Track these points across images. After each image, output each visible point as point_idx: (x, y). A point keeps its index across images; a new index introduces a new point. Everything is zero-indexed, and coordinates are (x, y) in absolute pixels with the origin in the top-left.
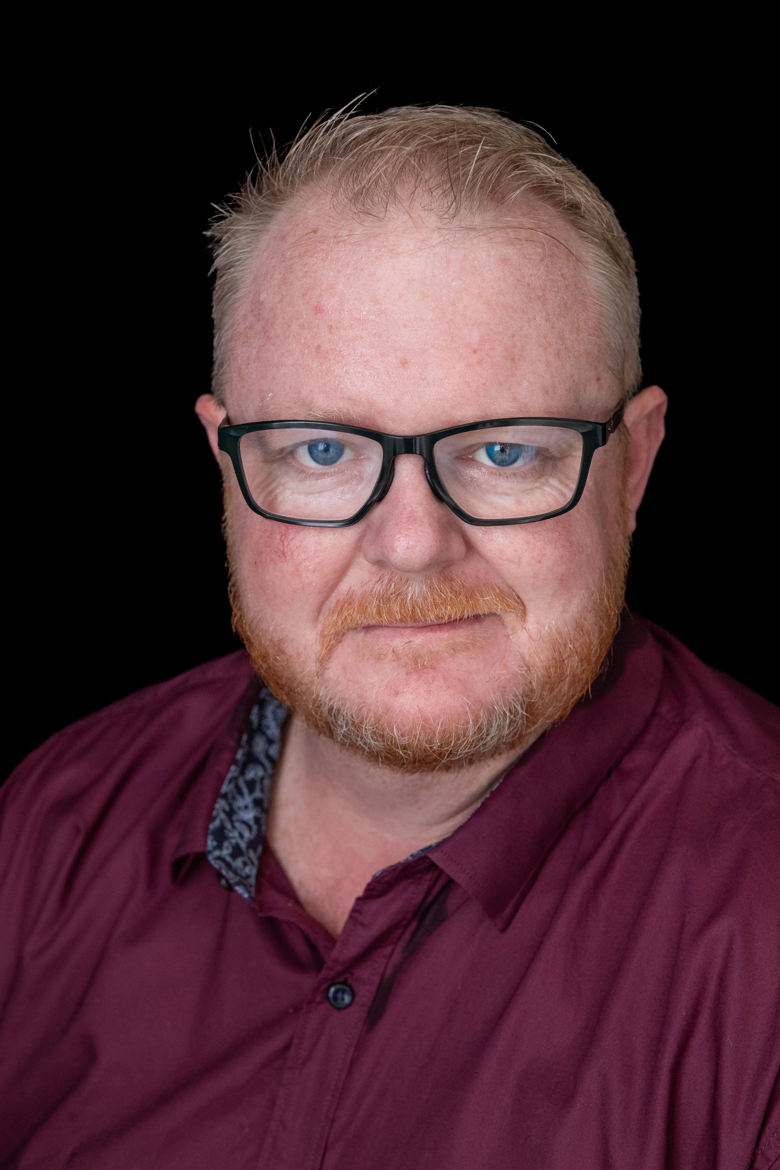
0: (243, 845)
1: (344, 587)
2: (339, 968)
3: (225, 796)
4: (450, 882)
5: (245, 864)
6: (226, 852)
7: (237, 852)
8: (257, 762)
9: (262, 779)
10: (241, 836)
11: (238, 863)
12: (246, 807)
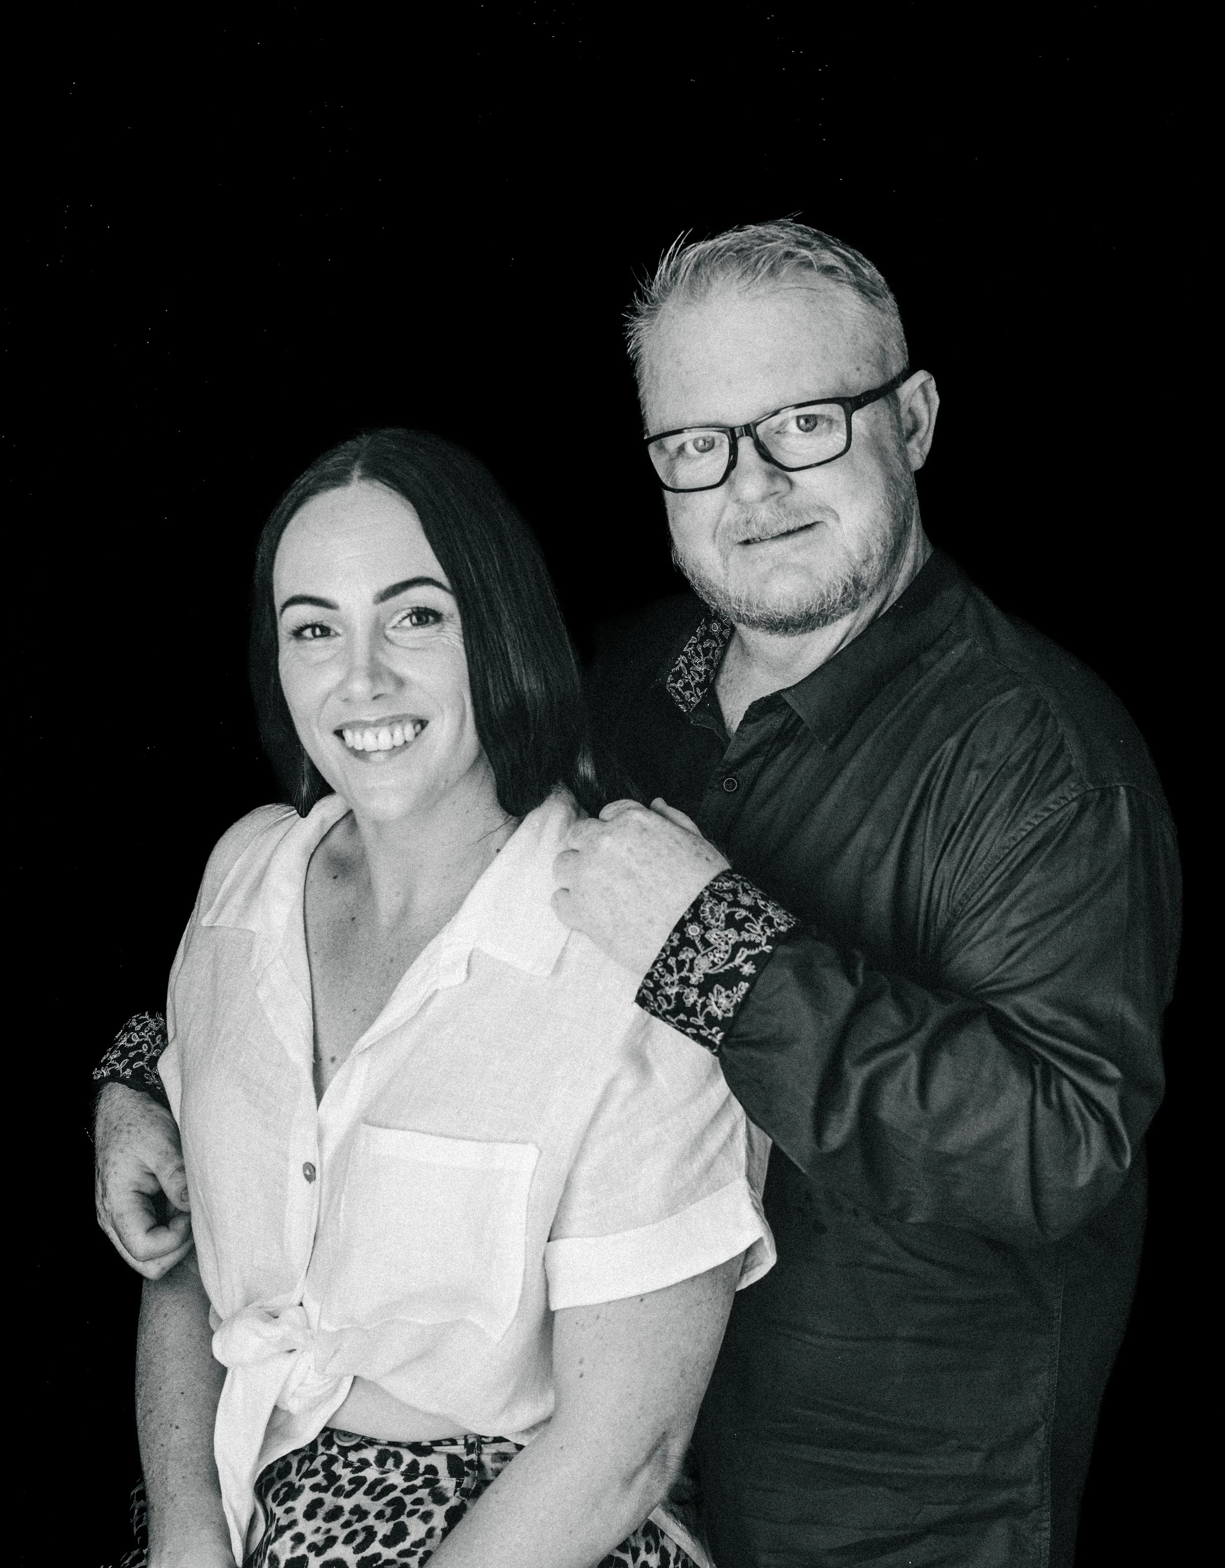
0: (693, 684)
1: (724, 519)
2: (728, 767)
3: (685, 654)
4: (799, 719)
5: (692, 695)
6: (679, 685)
7: (687, 687)
8: (712, 637)
9: (714, 649)
10: (693, 679)
11: (688, 693)
12: (701, 663)
